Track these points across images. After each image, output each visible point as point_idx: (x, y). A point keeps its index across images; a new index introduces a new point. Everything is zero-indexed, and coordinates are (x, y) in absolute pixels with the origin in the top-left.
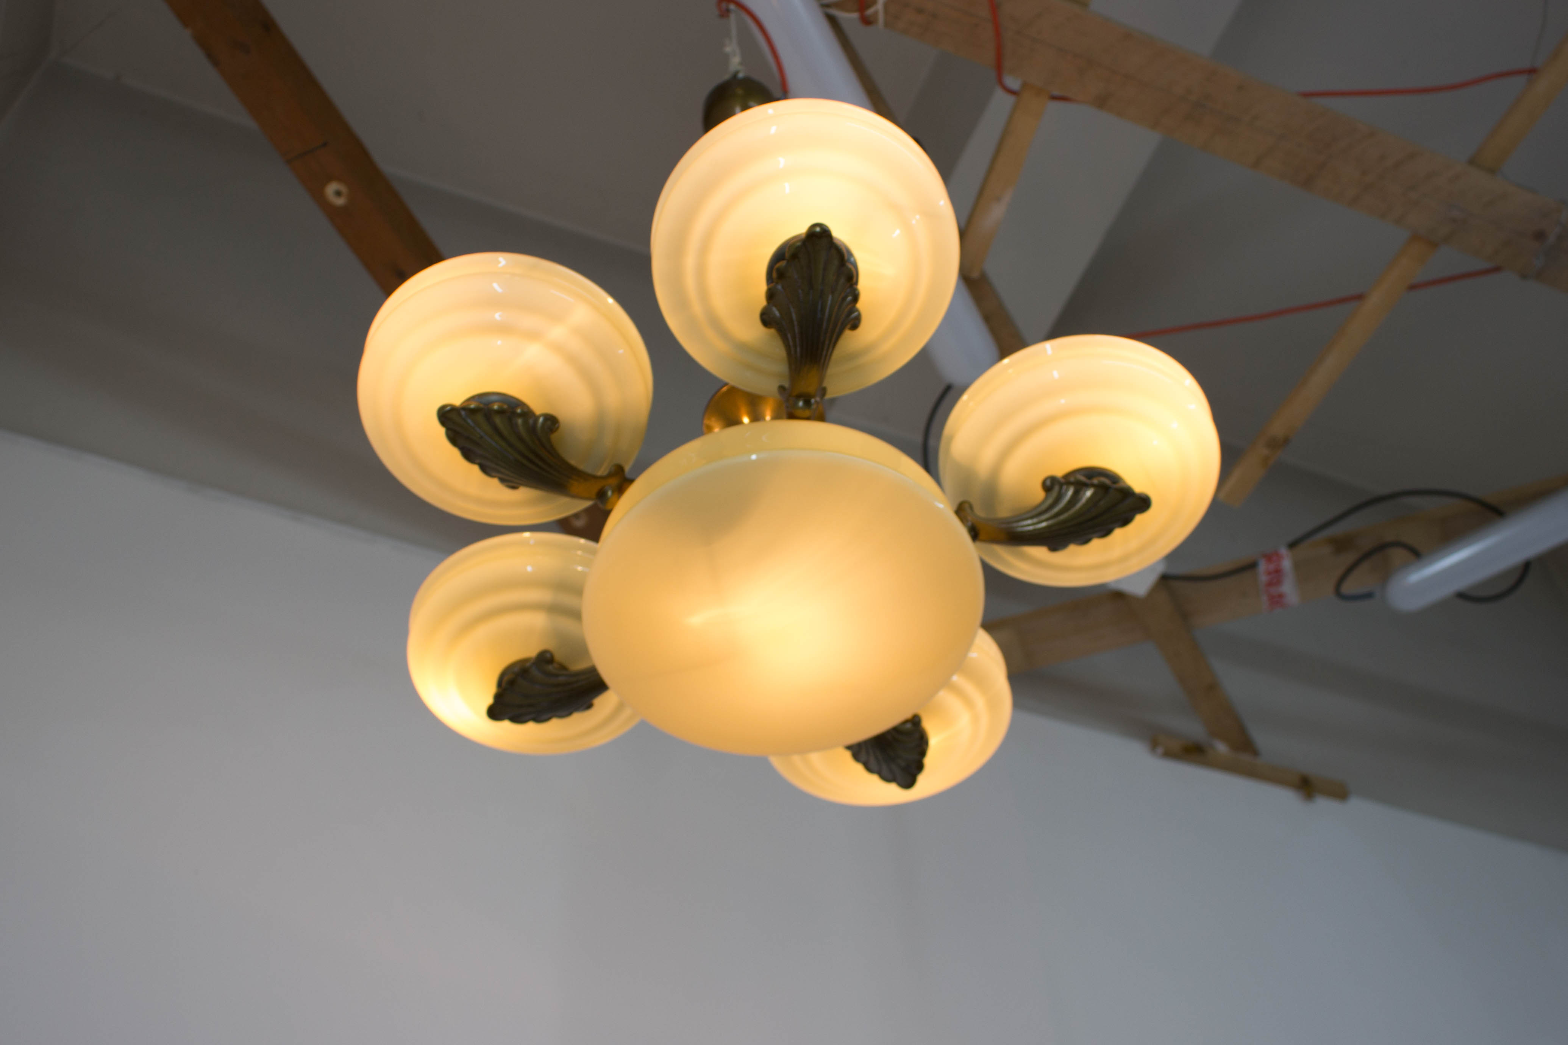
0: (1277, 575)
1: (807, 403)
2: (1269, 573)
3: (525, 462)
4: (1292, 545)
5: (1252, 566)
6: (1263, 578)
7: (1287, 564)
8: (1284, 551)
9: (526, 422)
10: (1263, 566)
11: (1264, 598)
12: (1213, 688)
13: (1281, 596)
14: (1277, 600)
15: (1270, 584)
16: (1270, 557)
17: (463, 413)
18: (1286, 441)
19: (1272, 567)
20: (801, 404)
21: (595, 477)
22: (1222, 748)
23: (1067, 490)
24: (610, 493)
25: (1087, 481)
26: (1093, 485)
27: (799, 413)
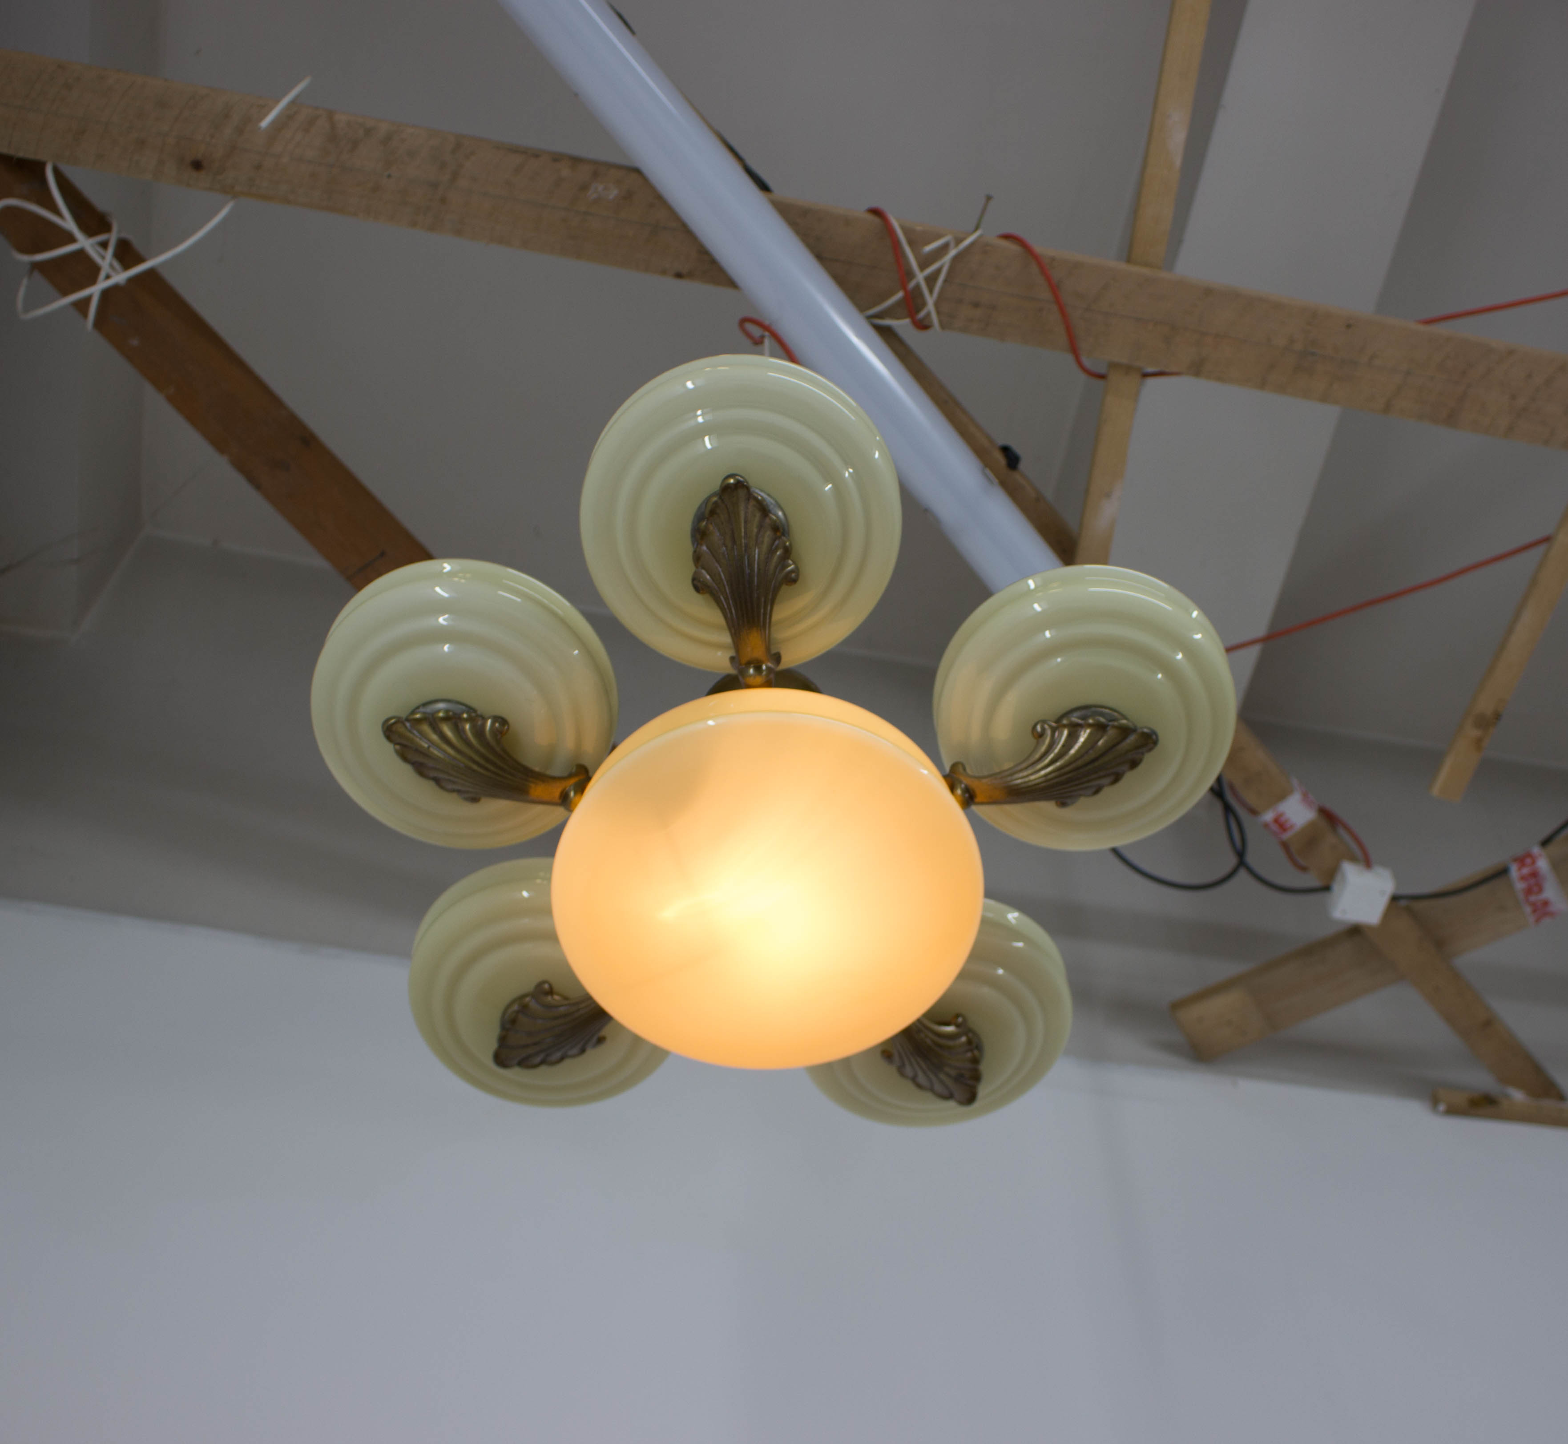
0: (1534, 880)
1: (758, 669)
2: (1523, 878)
3: (475, 767)
4: (1545, 843)
5: (1502, 872)
6: (1520, 886)
7: (1543, 864)
8: (1536, 850)
9: (473, 727)
10: (1514, 872)
11: (1528, 909)
12: (1489, 1023)
13: (1546, 903)
14: (1542, 910)
15: (1529, 891)
16: (1521, 860)
17: (408, 724)
18: (1497, 716)
19: (1526, 871)
20: (751, 671)
21: (554, 779)
22: (1518, 1096)
23: (1061, 734)
24: (572, 794)
25: (1080, 721)
26: (1090, 726)
27: (750, 681)
